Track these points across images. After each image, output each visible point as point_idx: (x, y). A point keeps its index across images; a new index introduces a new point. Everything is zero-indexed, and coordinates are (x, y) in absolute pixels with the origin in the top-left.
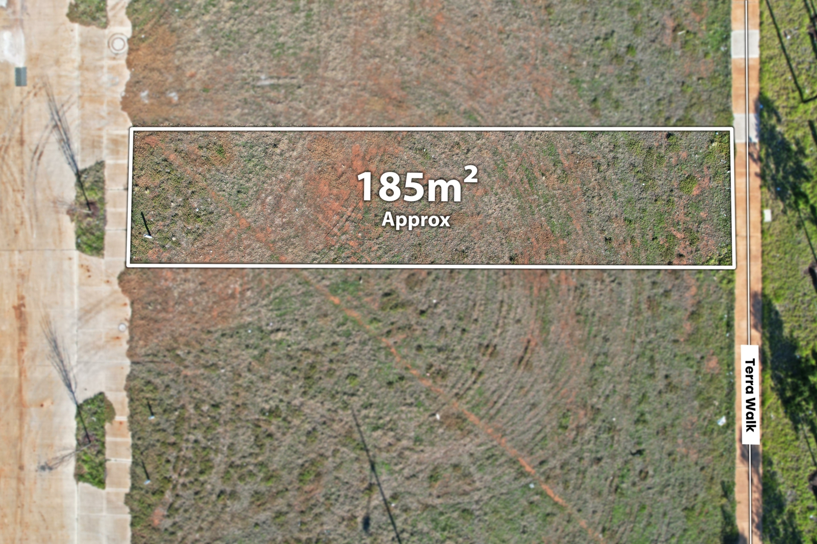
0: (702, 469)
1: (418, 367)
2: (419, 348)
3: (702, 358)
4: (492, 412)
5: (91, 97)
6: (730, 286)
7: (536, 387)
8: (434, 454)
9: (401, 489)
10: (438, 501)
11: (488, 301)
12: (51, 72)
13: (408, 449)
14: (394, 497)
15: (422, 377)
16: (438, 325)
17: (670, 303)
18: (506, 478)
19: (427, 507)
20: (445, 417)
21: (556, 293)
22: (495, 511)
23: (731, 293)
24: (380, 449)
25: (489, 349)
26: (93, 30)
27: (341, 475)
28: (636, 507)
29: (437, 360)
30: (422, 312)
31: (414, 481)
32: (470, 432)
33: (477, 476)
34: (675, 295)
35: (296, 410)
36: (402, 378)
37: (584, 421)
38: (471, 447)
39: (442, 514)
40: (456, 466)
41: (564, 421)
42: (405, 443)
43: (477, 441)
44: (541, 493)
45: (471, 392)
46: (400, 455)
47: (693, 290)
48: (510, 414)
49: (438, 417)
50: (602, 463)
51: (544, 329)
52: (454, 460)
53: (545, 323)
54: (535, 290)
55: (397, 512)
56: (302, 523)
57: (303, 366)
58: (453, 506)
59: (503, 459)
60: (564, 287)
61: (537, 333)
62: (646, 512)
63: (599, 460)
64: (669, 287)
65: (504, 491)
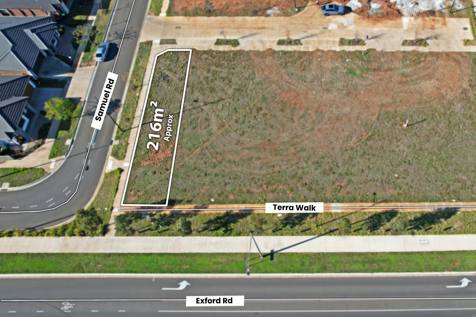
0: (198, 194)
1: (239, 116)
2: (245, 116)
3: (234, 194)
4: (224, 135)
5: (320, 43)
6: (257, 202)
7: (230, 146)
8: (213, 119)
9: (204, 111)
10: (199, 120)
11: (257, 134)
12: (327, 34)
13: (216, 114)
14: (202, 110)
15: (236, 117)
16: (251, 120)
17: (253, 183)
18: (203, 138)
19: (198, 118)
20: (224, 123)
21: (259, 152)
22: (194, 136)
23: (254, 203)
24: (217, 106)
25: (243, 134)
26: (338, 43)
27: (210, 97)
28: (189, 174)
29: (241, 121)
30: (255, 117)
31: (206, 115)
32: (219, 129)
33: (205, 130)
34: (255, 185)
35: (230, 86)
36: (236, 112)
37: (218, 159)
38: (214, 129)
39: (195, 121)
40: (209, 125)
41: (219, 154)
42: (218, 113)
43: (216, 130)
44: (197, 147)
45: (230, 129)
46: (214, 111)
47: (256, 191)
48: (222, 139)
49: (224, 121)
50: (204, 164)
51: (247, 148)
52: (211, 125)
53: (249, 149)
54: (260, 146)
55: (198, 110)
56: (198, 88)
57: (243, 88)
58: (197, 124)
59: (209, 137)
60: (260, 154)
61: (247, 146)
62: (187, 177)
63: (205, 163)
64: (258, 184)
65: (200, 137)
